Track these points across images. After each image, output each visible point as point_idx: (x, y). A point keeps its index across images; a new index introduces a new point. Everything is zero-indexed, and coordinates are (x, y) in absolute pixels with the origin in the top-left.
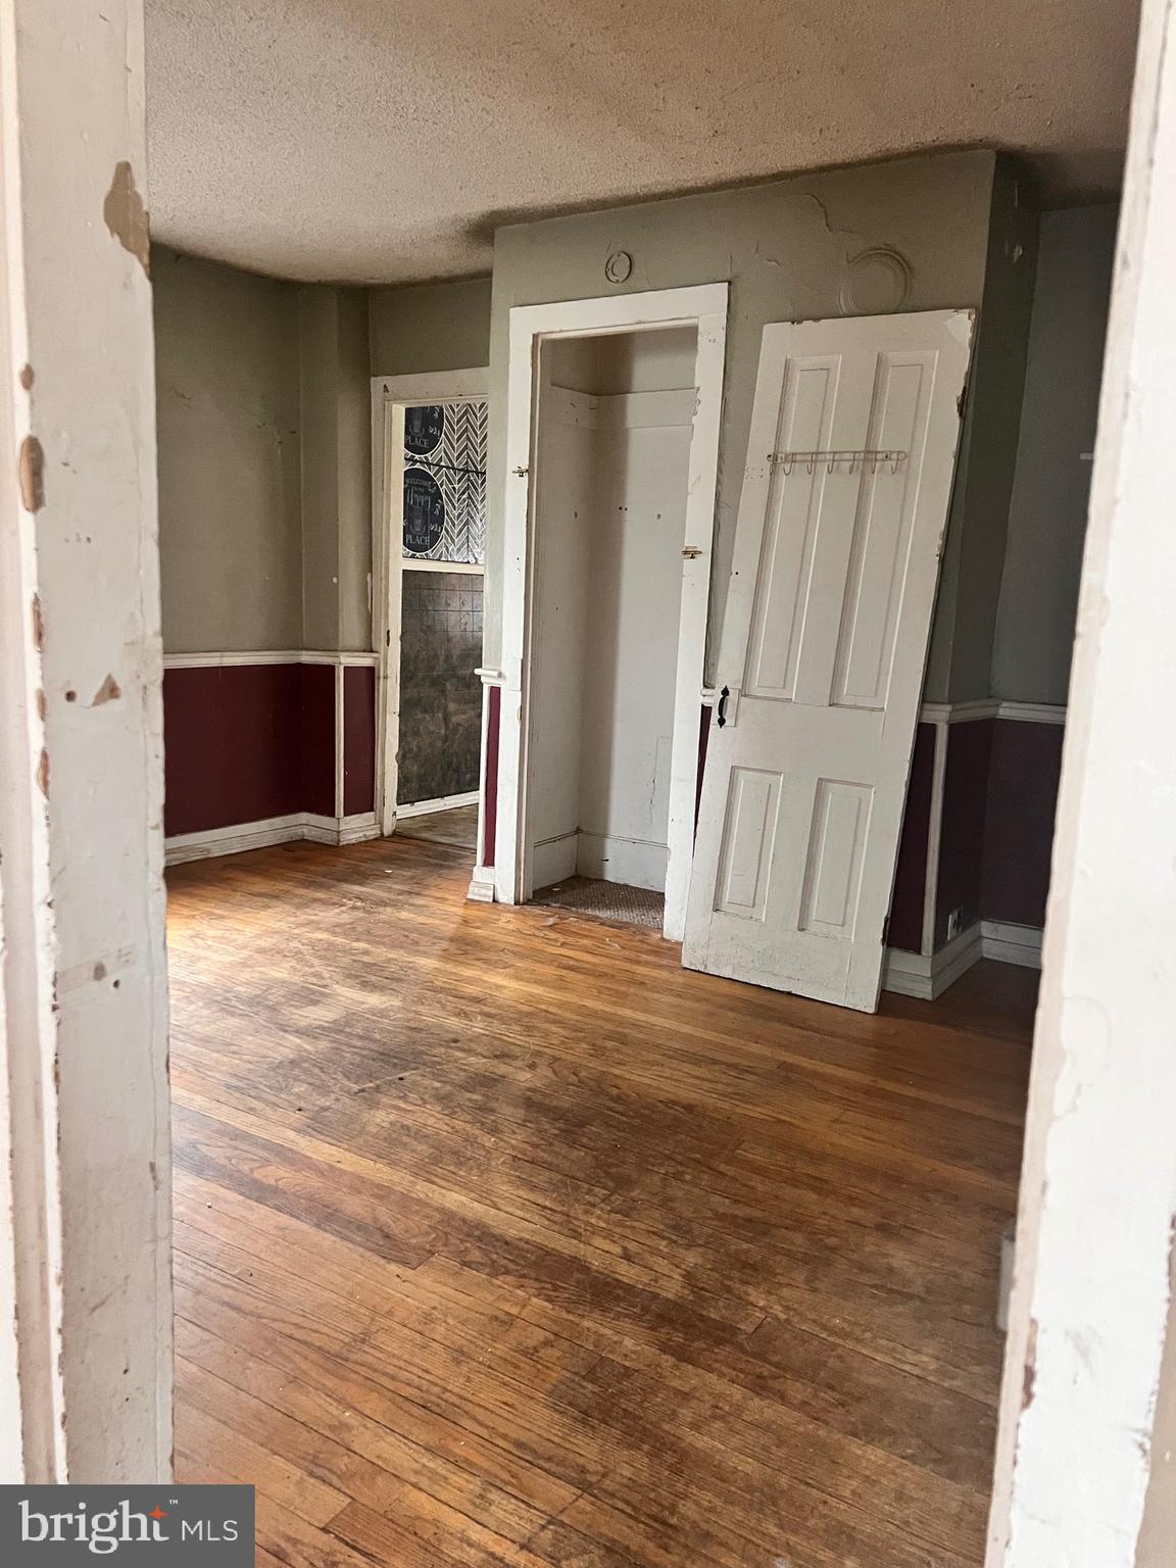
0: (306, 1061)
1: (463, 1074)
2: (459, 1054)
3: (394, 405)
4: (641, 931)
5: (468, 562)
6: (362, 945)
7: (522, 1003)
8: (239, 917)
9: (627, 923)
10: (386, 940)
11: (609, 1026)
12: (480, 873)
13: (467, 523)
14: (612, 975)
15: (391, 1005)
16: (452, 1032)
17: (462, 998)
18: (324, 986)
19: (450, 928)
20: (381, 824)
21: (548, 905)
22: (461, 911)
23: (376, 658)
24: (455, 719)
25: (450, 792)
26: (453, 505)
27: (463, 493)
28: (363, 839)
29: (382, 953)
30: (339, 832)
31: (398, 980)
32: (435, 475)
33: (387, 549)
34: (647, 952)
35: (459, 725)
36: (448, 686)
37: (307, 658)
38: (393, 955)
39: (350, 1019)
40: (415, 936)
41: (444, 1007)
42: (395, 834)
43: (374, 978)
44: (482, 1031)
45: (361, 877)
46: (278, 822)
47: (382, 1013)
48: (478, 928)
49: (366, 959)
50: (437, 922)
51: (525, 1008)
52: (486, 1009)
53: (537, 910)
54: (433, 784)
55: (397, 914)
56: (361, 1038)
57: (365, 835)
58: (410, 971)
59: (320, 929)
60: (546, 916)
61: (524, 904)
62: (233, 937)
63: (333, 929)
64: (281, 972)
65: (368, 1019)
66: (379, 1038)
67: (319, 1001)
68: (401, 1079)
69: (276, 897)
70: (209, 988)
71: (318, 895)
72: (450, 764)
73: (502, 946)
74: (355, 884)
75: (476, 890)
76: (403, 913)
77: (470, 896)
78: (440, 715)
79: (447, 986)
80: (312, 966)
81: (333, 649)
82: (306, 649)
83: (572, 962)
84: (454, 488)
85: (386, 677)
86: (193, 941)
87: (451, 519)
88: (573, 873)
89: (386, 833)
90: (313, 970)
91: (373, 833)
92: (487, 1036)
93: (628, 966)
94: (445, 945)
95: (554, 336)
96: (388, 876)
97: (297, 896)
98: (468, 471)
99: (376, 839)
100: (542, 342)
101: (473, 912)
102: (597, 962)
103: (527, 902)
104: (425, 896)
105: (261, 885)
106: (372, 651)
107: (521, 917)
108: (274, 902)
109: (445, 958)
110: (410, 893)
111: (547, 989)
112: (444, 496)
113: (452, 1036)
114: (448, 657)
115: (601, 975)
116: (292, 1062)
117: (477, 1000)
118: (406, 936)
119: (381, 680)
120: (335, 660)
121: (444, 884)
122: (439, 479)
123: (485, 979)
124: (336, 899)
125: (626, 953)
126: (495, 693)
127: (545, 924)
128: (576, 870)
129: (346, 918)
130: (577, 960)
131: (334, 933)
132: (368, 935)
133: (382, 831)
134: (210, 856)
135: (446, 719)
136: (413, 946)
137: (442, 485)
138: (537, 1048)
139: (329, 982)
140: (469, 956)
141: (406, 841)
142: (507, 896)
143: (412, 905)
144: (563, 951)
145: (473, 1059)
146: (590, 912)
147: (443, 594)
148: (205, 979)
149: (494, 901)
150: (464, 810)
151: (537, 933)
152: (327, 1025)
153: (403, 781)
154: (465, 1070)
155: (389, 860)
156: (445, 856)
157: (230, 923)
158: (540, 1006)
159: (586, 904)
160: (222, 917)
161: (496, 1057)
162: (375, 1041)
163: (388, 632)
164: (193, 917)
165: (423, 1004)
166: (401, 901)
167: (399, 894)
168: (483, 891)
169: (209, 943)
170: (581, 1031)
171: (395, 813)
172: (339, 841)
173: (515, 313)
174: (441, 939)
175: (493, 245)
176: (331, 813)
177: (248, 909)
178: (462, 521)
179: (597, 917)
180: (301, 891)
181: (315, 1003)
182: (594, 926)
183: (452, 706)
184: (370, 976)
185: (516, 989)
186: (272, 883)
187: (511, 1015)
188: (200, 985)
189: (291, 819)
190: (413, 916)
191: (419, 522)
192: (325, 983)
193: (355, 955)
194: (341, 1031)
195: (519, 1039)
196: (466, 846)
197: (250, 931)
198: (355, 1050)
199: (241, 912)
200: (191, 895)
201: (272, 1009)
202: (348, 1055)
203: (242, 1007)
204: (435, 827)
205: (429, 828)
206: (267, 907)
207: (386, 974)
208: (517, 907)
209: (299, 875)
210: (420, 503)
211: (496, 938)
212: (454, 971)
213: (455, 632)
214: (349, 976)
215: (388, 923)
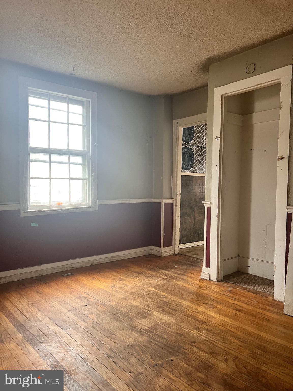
0: (137, 346)
1: (197, 361)
2: (196, 350)
3: (180, 128)
4: (264, 295)
5: (201, 173)
6: (164, 294)
7: (221, 326)
8: (128, 280)
9: (258, 291)
10: (173, 292)
11: (257, 341)
12: (204, 269)
13: (201, 161)
14: (256, 315)
15: (172, 321)
16: (193, 337)
17: (198, 321)
18: (149, 311)
19: (194, 289)
20: (174, 250)
21: (229, 282)
22: (198, 283)
23: (173, 200)
24: (197, 219)
25: (196, 241)
26: (197, 157)
27: (200, 153)
28: (169, 255)
29: (170, 298)
30: (162, 252)
31: (175, 310)
32: (192, 148)
33: (177, 169)
34: (268, 305)
35: (198, 220)
36: (195, 209)
37: (154, 200)
38: (174, 299)
39: (156, 326)
40: (182, 291)
41: (191, 325)
42: (179, 253)
43: (167, 309)
44: (205, 338)
45: (167, 268)
46: (145, 248)
47: (168, 325)
48: (204, 290)
49: (165, 300)
50: (190, 286)
51: (222, 328)
52: (207, 327)
53: (225, 284)
54: (191, 238)
55: (177, 282)
56: (159, 336)
57: (170, 253)
58: (180, 307)
59: (152, 286)
60: (228, 287)
61: (220, 281)
62: (125, 287)
63: (156, 287)
64: (136, 303)
65: (163, 327)
66: (165, 337)
67: (147, 317)
68: (172, 361)
69: (140, 273)
70: (112, 308)
71: (154, 273)
72: (196, 232)
73: (213, 298)
74: (165, 270)
75: (203, 275)
76: (179, 282)
77: (201, 277)
78: (193, 217)
79: (192, 314)
80: (147, 302)
81: (161, 198)
82: (154, 198)
83: (239, 308)
84: (197, 152)
85: (176, 206)
86: (112, 288)
87: (196, 161)
88: (237, 270)
89: (176, 253)
90: (147, 303)
91: (172, 253)
92: (207, 341)
93: (261, 311)
94: (192, 296)
95: (229, 94)
96: (175, 268)
97: (147, 273)
98: (201, 147)
99: (173, 255)
100: (225, 97)
101: (203, 284)
102: (249, 308)
103: (221, 281)
104: (187, 276)
105: (137, 269)
106: (172, 198)
107: (219, 286)
108: (140, 275)
109: (192, 302)
110: (182, 274)
111: (230, 320)
112: (194, 154)
113: (193, 339)
114: (195, 200)
115: (251, 315)
116: (132, 346)
117: (203, 322)
118: (179, 291)
119: (175, 206)
120: (162, 201)
121: (193, 272)
122: (193, 150)
123: (207, 312)
124: (158, 275)
125: (260, 305)
126: (209, 209)
127: (228, 290)
128: (238, 270)
129: (161, 283)
130: (241, 307)
131: (156, 288)
132: (166, 290)
133: (175, 252)
134: (125, 258)
135: (194, 219)
136: (181, 296)
137: (194, 151)
138: (228, 350)
139: (151, 309)
140: (201, 302)
141: (182, 256)
142: (214, 278)
143: (182, 279)
144: (235, 302)
145: (201, 353)
146: (244, 286)
147: (194, 182)
148: (112, 304)
149: (210, 279)
150: (200, 246)
151: (225, 293)
152: (147, 328)
153: (181, 237)
154: (198, 359)
155: (176, 262)
156: (194, 262)
157: (125, 282)
158: (227, 328)
159: (243, 283)
160: (123, 280)
161: (211, 353)
162: (163, 338)
163: (177, 192)
164: (115, 279)
165: (183, 322)
166: (178, 277)
167: (178, 275)
168: (206, 276)
169: (117, 289)
170: (245, 342)
171: (179, 247)
172: (162, 255)
173: (215, 89)
174: (191, 293)
175: (208, 72)
176: (160, 247)
177: (132, 277)
178: (199, 161)
179: (247, 288)
180: (148, 272)
181: (145, 318)
182: (246, 292)
183: (196, 215)
184: (166, 307)
185: (218, 318)
186: (141, 268)
187: (217, 331)
188: (110, 306)
189: (149, 248)
190: (182, 283)
191: (187, 162)
192: (150, 309)
193: (161, 298)
194: (152, 333)
195: (220, 344)
196: (201, 258)
197: (130, 285)
198: (156, 343)
199: (129, 278)
200: (116, 272)
201: (131, 319)
202: (153, 345)
203: (121, 317)
204: (191, 251)
205: (189, 252)
206: (137, 277)
207: (171, 307)
208: (218, 282)
209: (149, 266)
210: (187, 156)
211: (210, 295)
212: (195, 308)
213: (197, 193)
214: (159, 307)
215: (174, 286)
